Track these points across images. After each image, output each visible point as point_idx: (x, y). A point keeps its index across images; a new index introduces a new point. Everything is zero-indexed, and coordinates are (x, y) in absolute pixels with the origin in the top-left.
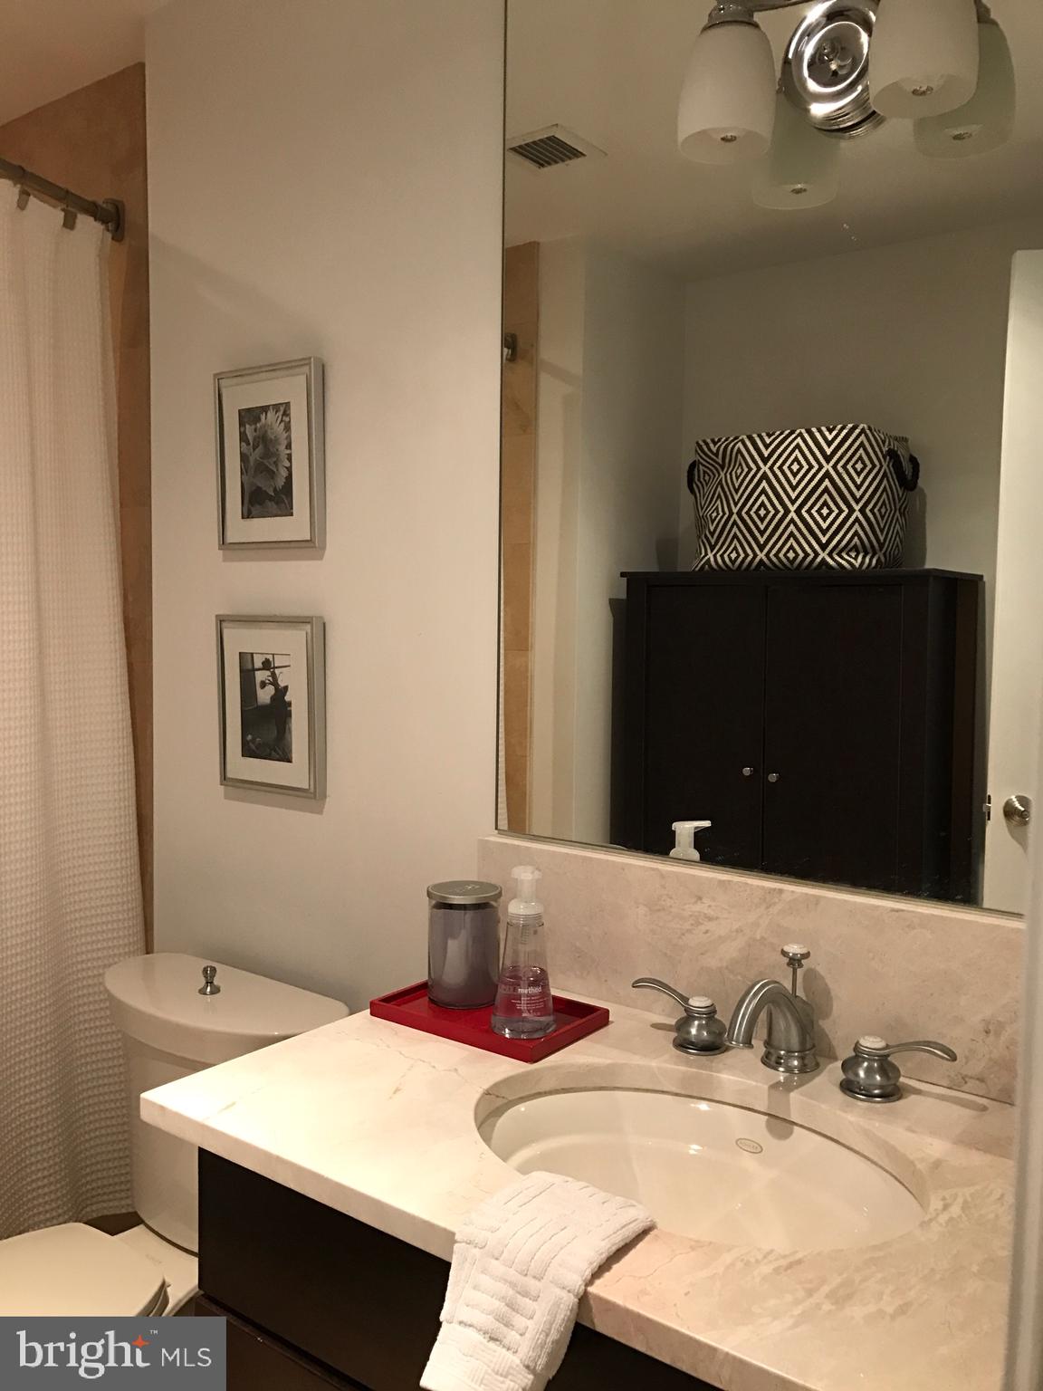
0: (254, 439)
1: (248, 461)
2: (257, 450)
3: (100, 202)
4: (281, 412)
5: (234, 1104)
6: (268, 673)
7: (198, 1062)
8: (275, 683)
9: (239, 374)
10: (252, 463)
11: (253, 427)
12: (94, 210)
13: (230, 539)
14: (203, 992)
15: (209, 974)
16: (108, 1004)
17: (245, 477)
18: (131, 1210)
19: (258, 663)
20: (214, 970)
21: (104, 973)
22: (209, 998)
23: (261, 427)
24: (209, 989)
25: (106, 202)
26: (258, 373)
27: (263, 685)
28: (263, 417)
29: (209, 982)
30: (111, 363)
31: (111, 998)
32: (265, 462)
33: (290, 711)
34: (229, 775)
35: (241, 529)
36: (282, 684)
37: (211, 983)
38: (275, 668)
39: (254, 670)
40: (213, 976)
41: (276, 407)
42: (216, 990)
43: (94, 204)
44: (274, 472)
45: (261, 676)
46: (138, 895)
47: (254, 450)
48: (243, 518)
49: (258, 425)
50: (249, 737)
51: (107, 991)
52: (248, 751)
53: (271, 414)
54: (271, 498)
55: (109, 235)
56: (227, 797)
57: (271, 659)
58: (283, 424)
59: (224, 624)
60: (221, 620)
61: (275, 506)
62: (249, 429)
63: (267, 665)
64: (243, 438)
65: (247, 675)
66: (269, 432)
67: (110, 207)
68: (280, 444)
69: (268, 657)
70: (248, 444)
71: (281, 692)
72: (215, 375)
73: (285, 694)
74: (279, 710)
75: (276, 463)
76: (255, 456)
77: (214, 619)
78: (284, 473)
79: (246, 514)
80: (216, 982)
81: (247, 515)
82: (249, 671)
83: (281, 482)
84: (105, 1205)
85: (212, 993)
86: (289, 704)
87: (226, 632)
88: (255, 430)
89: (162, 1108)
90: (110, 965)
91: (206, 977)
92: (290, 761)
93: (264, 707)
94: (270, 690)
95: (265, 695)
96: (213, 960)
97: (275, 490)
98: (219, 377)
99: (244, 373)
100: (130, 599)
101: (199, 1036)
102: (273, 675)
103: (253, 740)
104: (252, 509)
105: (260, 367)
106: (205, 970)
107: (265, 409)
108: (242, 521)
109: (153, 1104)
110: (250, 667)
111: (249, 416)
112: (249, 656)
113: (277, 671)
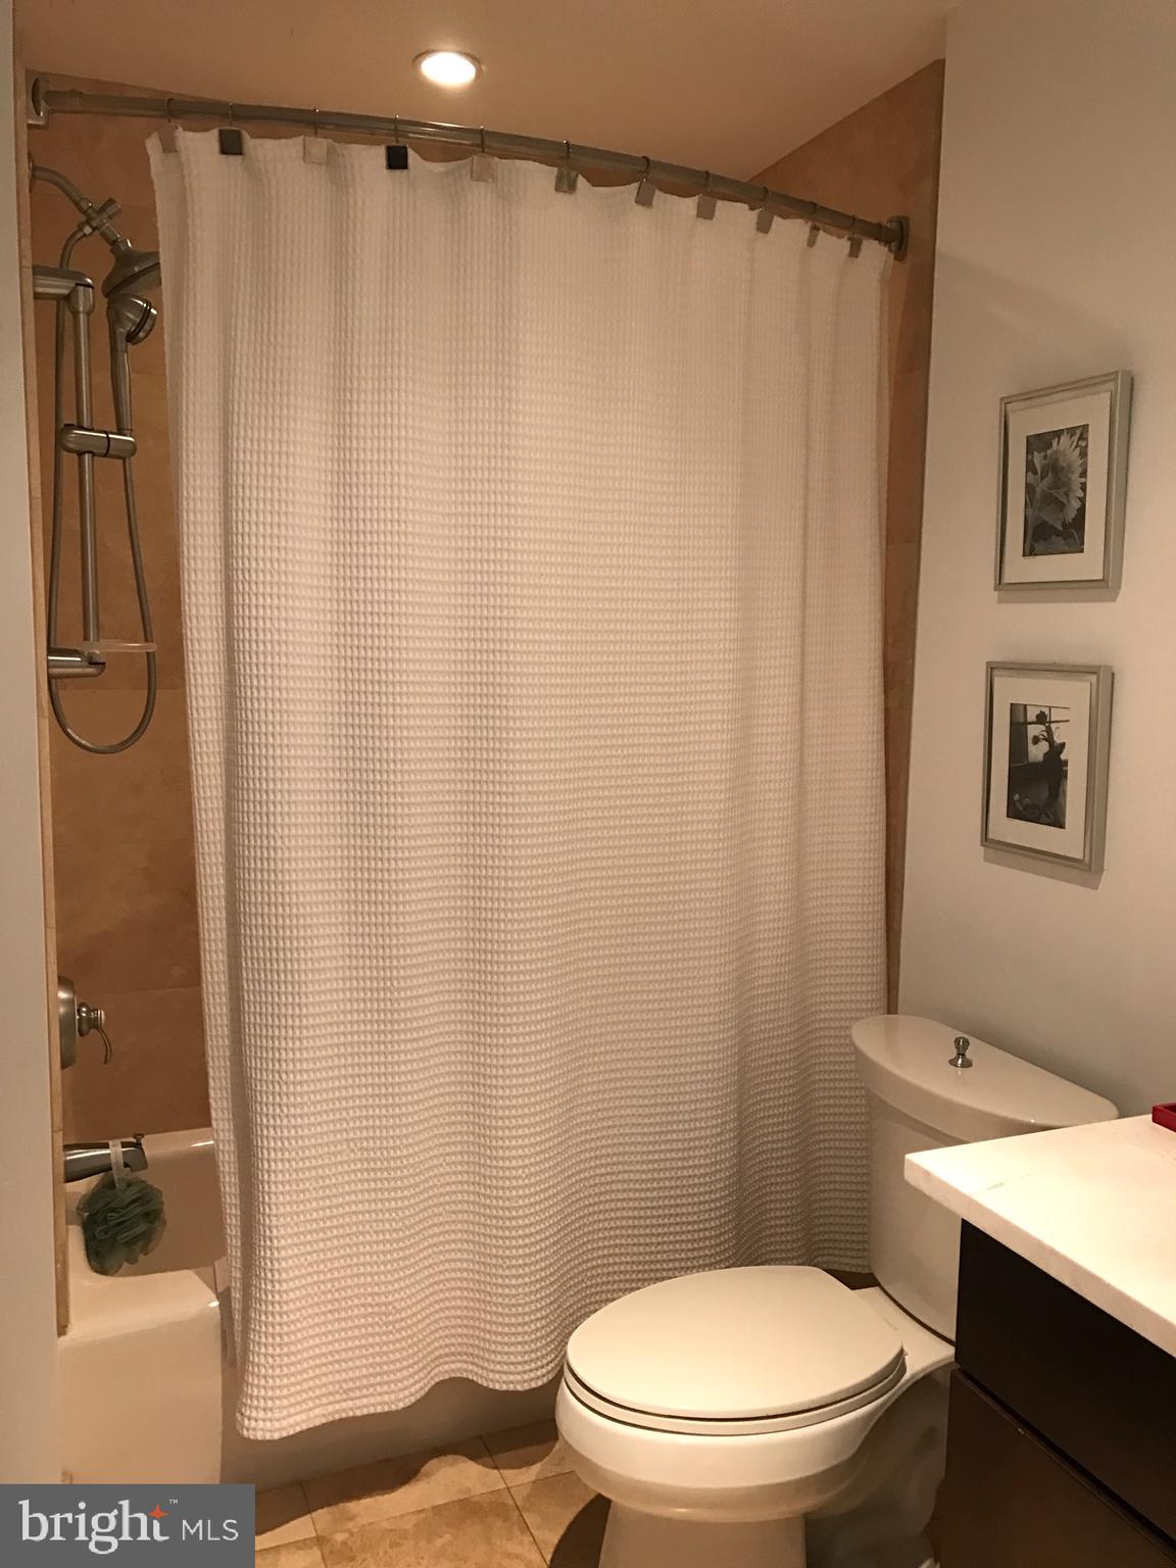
0: (1043, 468)
1: (1034, 492)
2: (1047, 479)
3: (884, 223)
4: (1078, 435)
5: (1001, 1184)
6: (1043, 727)
7: (950, 1137)
8: (1050, 739)
9: (1028, 396)
10: (1038, 496)
11: (1043, 454)
12: (879, 233)
13: (1007, 579)
14: (953, 1062)
15: (961, 1047)
16: (853, 1058)
17: (1029, 510)
18: (866, 1271)
19: (1032, 715)
20: (966, 1042)
21: (851, 1027)
22: (960, 1071)
23: (1051, 455)
24: (960, 1062)
25: (890, 221)
26: (1048, 395)
27: (1036, 740)
28: (1055, 443)
29: (961, 1054)
30: (886, 392)
31: (857, 1052)
32: (1054, 492)
33: (1066, 771)
34: (991, 836)
35: (1023, 568)
36: (1058, 740)
37: (963, 1055)
38: (1050, 722)
39: (1026, 723)
40: (965, 1048)
41: (1071, 431)
42: (967, 1064)
43: (880, 226)
44: (1063, 505)
45: (1034, 730)
46: (881, 951)
47: (1042, 479)
48: (1024, 555)
49: (1049, 452)
50: (1017, 797)
51: (853, 1044)
52: (1014, 812)
53: (1064, 439)
54: (1058, 534)
55: (892, 256)
56: (986, 859)
57: (1047, 713)
58: (1078, 450)
59: (995, 672)
60: (992, 669)
61: (1062, 542)
62: (1038, 458)
63: (1042, 719)
64: (1030, 467)
65: (1018, 730)
66: (1061, 458)
67: (894, 226)
68: (1072, 472)
69: (1044, 710)
70: (1035, 473)
71: (1056, 750)
72: (1002, 399)
73: (1061, 752)
74: (1054, 768)
75: (1067, 494)
76: (1042, 486)
77: (985, 666)
78: (1076, 505)
79: (1027, 552)
80: (968, 1054)
81: (1030, 551)
82: (1020, 724)
83: (1071, 514)
84: (836, 1259)
85: (963, 1066)
86: (1066, 763)
87: (997, 681)
88: (1045, 457)
89: (927, 1174)
90: (858, 1019)
91: (958, 1047)
92: (1062, 826)
93: (1035, 765)
94: (1044, 747)
95: (1037, 752)
96: (966, 1033)
97: (1064, 525)
98: (1006, 401)
99: (1034, 395)
100: (890, 640)
101: (950, 1108)
102: (1049, 730)
103: (1020, 801)
104: (1036, 546)
105: (1053, 387)
106: (957, 1041)
107: (1058, 434)
108: (1022, 559)
109: (919, 1168)
110: (1022, 720)
111: (1039, 443)
112: (1022, 708)
113: (1053, 726)
